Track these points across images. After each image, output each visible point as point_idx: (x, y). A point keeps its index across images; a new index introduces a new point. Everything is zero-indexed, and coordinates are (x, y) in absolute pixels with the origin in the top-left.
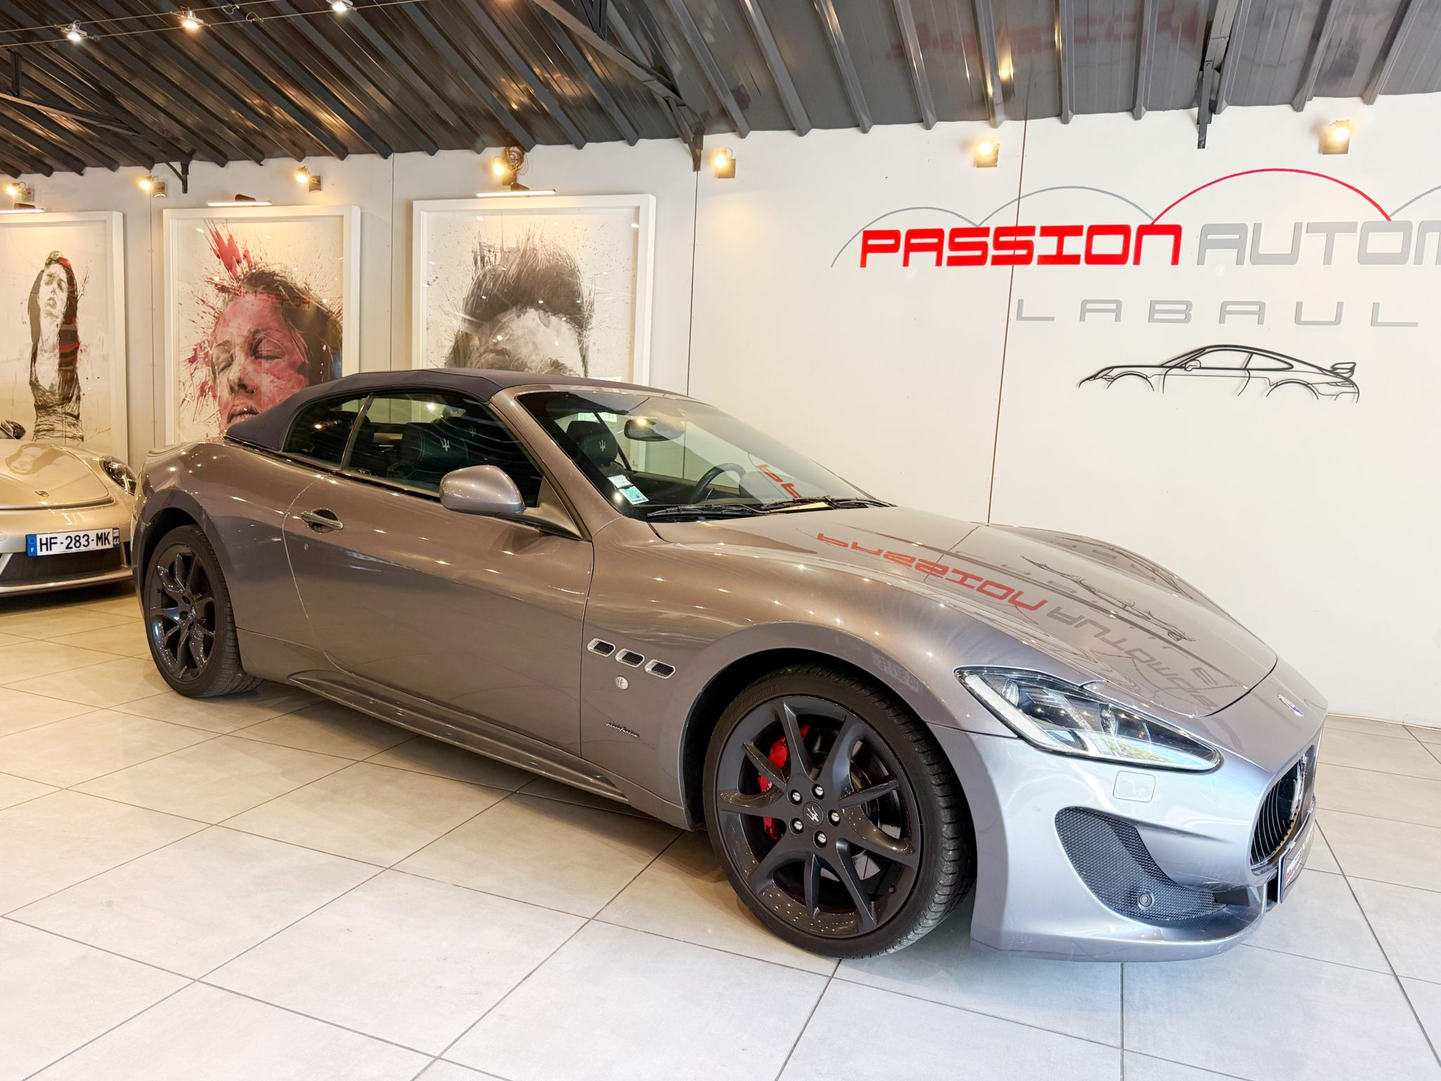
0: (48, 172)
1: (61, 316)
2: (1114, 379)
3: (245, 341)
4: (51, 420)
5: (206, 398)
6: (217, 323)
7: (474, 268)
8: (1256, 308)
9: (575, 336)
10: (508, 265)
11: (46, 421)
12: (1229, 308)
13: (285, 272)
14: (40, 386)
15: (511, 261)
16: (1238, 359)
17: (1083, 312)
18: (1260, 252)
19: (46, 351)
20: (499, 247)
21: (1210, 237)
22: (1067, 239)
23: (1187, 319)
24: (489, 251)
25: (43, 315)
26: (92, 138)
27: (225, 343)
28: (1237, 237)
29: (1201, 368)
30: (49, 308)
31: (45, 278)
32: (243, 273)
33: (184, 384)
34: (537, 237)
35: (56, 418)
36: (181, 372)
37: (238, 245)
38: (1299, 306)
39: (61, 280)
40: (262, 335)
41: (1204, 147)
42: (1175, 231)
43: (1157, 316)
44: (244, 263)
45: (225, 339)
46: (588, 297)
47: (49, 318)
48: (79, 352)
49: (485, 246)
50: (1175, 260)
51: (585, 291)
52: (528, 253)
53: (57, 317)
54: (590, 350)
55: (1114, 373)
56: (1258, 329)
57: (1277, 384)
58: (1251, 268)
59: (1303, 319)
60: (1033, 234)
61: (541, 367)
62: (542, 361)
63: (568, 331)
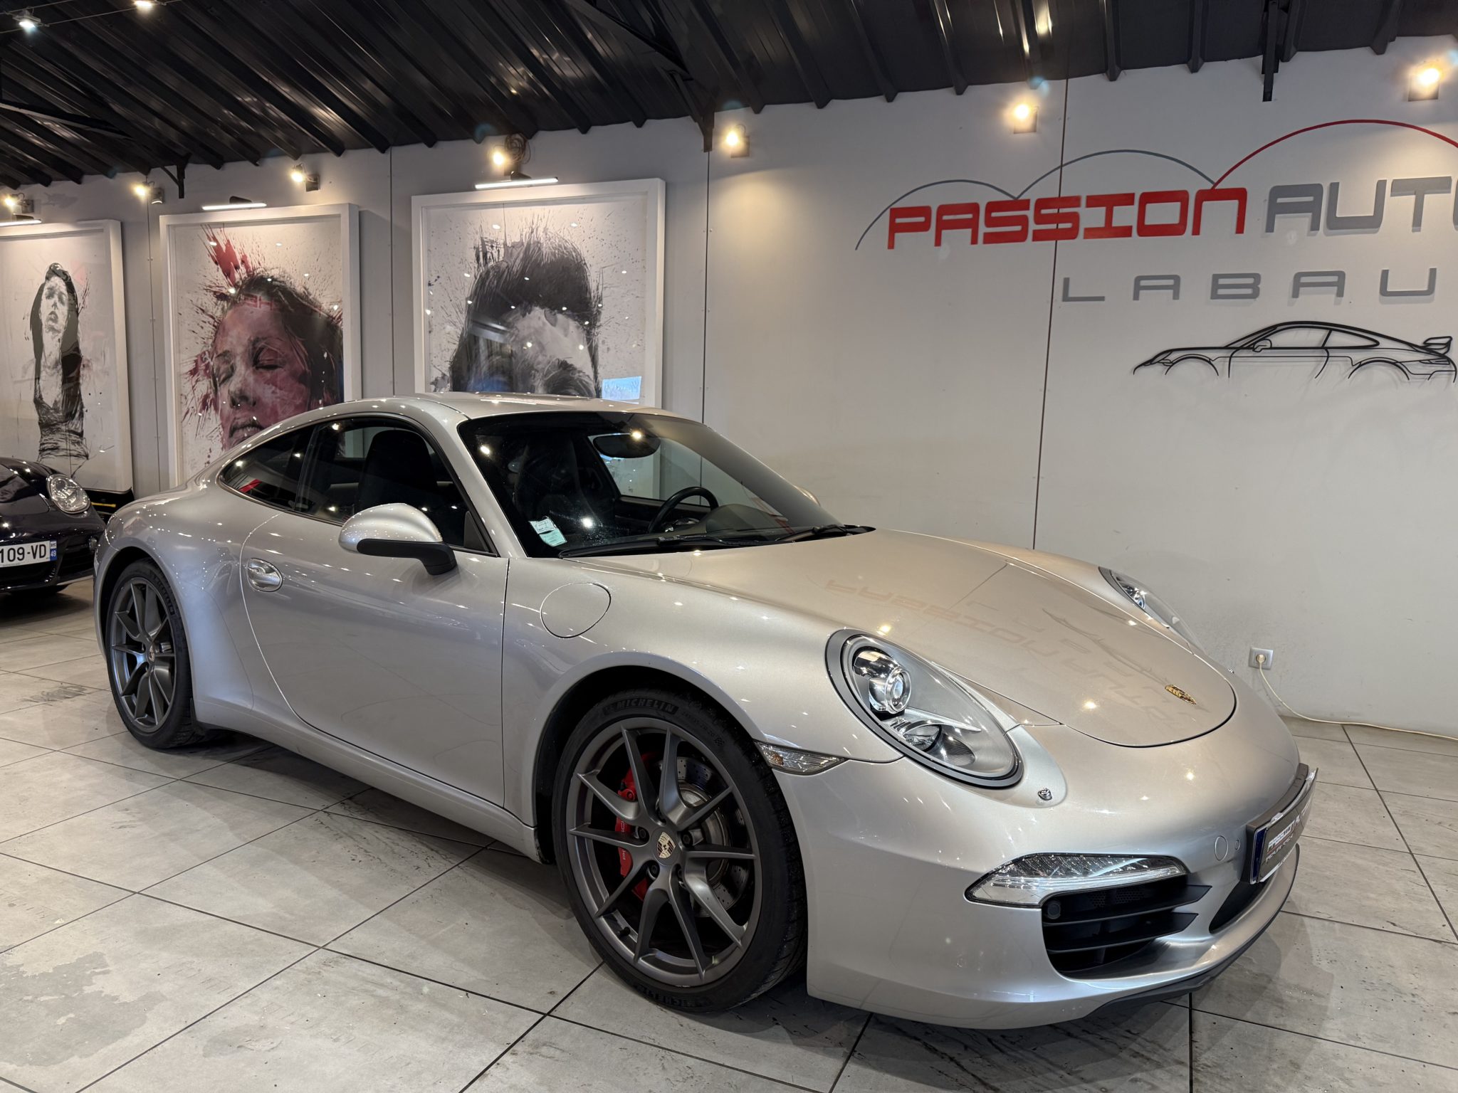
0: (47, 182)
1: (63, 330)
2: (1173, 364)
3: (246, 350)
4: (55, 438)
5: (209, 411)
6: (216, 332)
7: (476, 266)
8: (1334, 279)
9: (584, 335)
10: (512, 260)
11: (51, 439)
12: (1304, 280)
13: (284, 277)
14: (44, 403)
15: (514, 257)
16: (1316, 337)
17: (1138, 288)
18: (1338, 215)
19: (49, 367)
20: (502, 241)
21: (1280, 200)
22: (1116, 208)
23: (1255, 295)
24: (492, 247)
25: (44, 329)
26: (87, 146)
27: (225, 353)
28: (1310, 199)
29: (1271, 348)
30: (51, 323)
31: (45, 291)
32: (241, 279)
33: (186, 398)
34: (541, 230)
35: (60, 436)
36: (183, 384)
37: (235, 250)
38: (1385, 274)
39: (61, 294)
40: (263, 344)
41: (1270, 100)
42: (1239, 195)
43: (1221, 292)
44: (242, 269)
45: (225, 349)
46: (596, 292)
47: (51, 333)
48: (82, 367)
49: (487, 242)
50: (1240, 229)
51: (593, 286)
52: (532, 246)
53: (59, 332)
54: (599, 349)
55: (1173, 357)
56: (1337, 303)
57: (1360, 365)
58: (1327, 235)
59: (1389, 289)
60: (1078, 205)
61: (548, 369)
62: (549, 363)
63: (576, 329)
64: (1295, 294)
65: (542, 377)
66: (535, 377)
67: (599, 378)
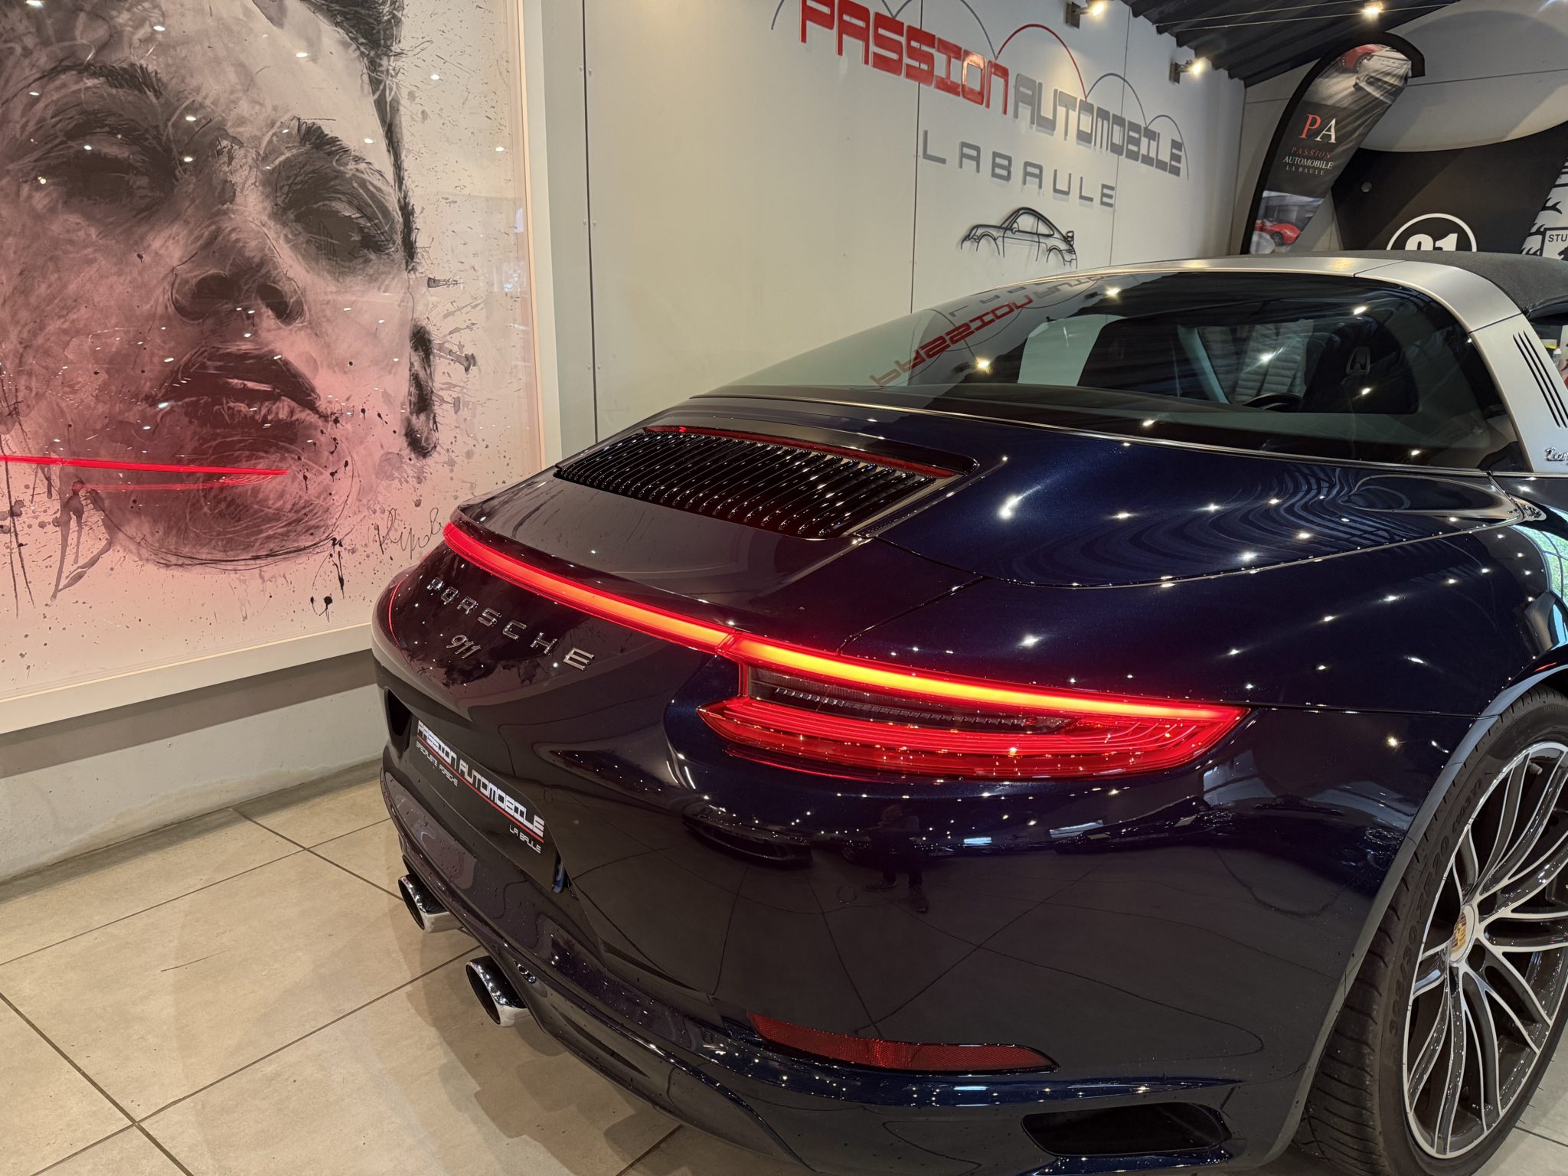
2: (980, 238)
9: (362, 66)
16: (1034, 224)
17: (963, 156)
18: (1043, 114)
22: (953, 60)
23: (1008, 178)
28: (1030, 93)
29: (1019, 231)
38: (1056, 171)
42: (1004, 72)
50: (1005, 112)
54: (401, 108)
55: (980, 231)
56: (1039, 193)
57: (1050, 250)
58: (1037, 130)
59: (1058, 187)
60: (934, 47)
61: (270, 142)
62: (273, 124)
63: (340, 48)
64: (1024, 183)
65: (255, 160)
66: (231, 158)
67: (407, 182)
